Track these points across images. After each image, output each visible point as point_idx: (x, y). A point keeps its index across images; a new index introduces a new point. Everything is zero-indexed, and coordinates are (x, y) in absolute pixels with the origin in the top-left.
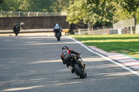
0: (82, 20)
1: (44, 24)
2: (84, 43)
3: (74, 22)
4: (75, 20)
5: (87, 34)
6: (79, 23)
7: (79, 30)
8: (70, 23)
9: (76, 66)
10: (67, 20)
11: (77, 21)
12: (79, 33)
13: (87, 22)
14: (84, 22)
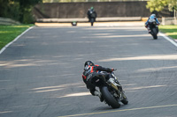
0: (167, 6)
1: (118, 11)
2: (169, 36)
3: (157, 9)
4: (157, 6)
5: (173, 24)
6: (164, 10)
7: (163, 19)
8: (152, 10)
9: (105, 89)
10: (147, 7)
11: (160, 7)
12: (163, 23)
13: (173, 8)
14: (170, 9)
